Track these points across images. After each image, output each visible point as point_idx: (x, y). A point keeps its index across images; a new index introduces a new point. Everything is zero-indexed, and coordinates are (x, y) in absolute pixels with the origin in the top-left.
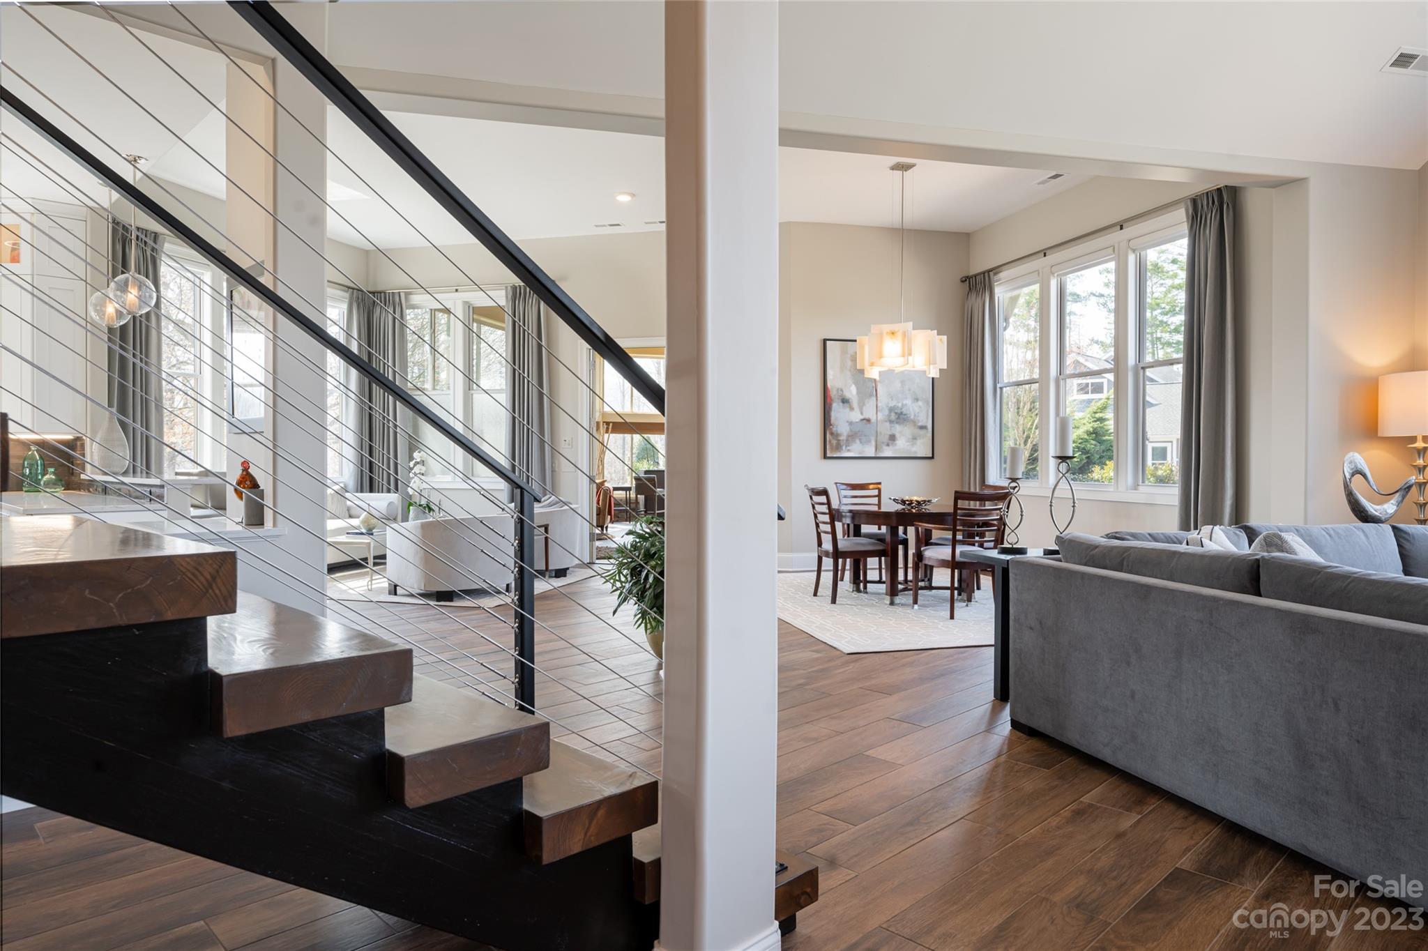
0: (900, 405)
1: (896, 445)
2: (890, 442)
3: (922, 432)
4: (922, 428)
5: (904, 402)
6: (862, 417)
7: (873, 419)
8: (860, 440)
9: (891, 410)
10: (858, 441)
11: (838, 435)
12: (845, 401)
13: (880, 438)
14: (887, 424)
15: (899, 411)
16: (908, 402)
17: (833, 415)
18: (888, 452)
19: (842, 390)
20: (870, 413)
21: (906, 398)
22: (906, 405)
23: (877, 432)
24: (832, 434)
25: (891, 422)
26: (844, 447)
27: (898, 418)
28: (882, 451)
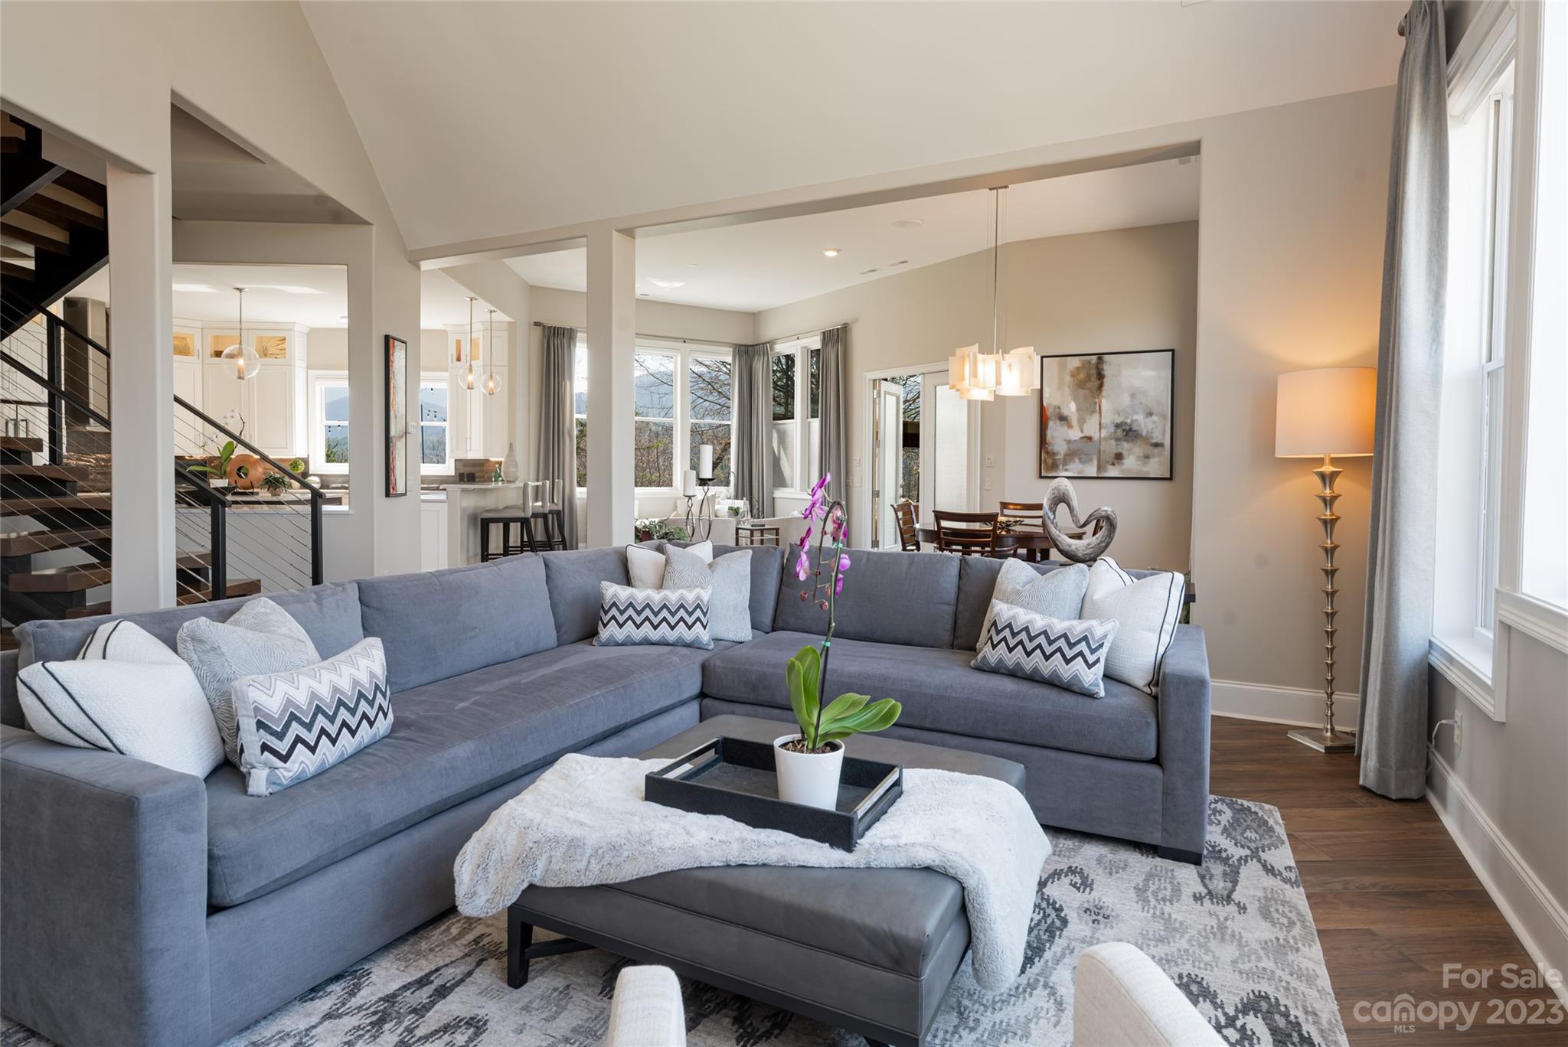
0: (1129, 421)
1: (1123, 464)
2: (1116, 461)
3: (1157, 450)
4: (1156, 445)
5: (1134, 418)
6: (1082, 435)
7: (1096, 436)
8: (1080, 459)
9: (1118, 426)
10: (1077, 460)
11: (1054, 454)
12: (1063, 418)
13: (1103, 457)
14: (1113, 442)
15: (1127, 428)
16: (1140, 418)
17: (1049, 433)
18: (1113, 472)
19: (1059, 408)
20: (1091, 428)
21: (1137, 413)
22: (1137, 420)
23: (1100, 451)
24: (1047, 453)
25: (1117, 439)
26: (1061, 467)
27: (1127, 435)
28: (1106, 471)
